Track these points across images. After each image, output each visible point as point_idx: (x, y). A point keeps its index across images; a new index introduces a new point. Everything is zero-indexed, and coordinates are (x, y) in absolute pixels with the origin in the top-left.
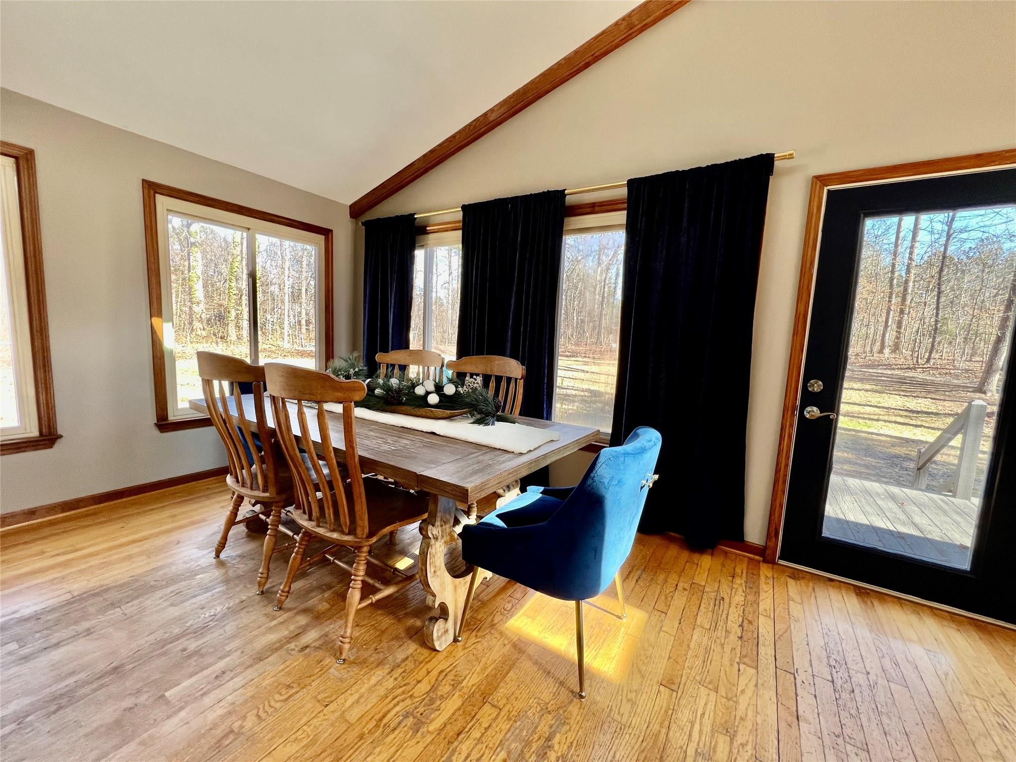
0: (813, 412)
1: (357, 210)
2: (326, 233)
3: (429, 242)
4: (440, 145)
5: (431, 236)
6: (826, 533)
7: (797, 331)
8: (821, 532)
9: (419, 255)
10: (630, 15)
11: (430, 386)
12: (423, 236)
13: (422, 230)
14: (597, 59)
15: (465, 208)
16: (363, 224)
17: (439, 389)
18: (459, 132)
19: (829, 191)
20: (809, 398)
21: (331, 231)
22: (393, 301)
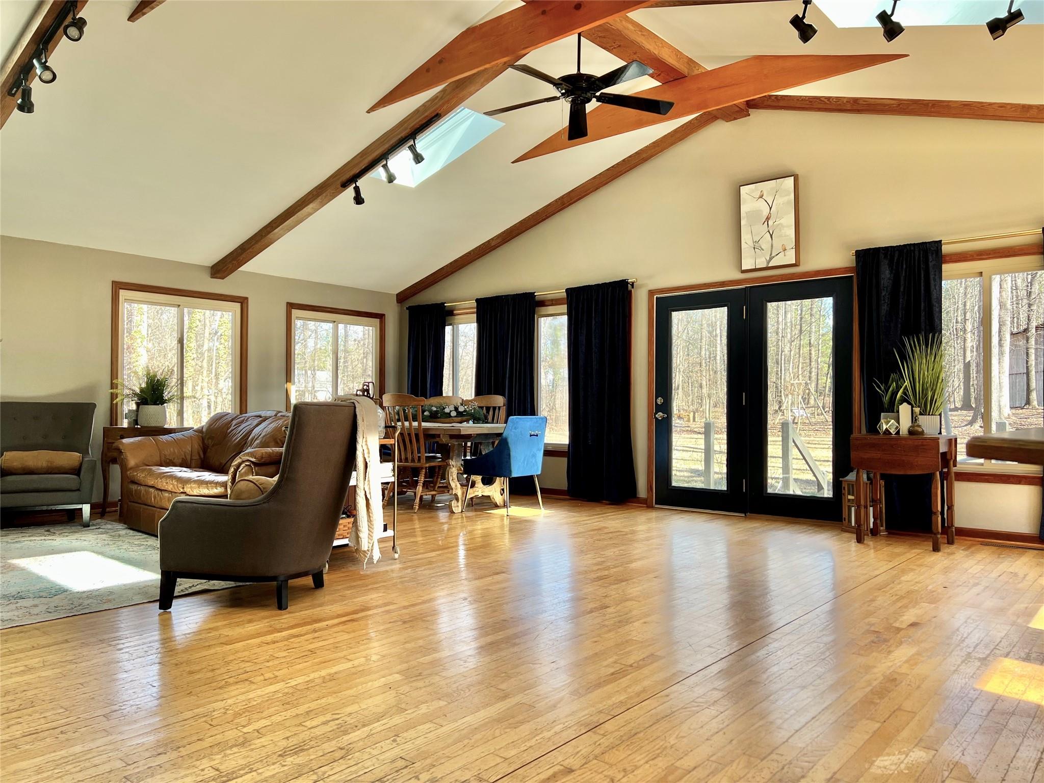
0: (660, 415)
1: (402, 297)
2: (381, 317)
3: (456, 321)
4: (460, 258)
5: (456, 317)
6: (674, 484)
7: (650, 371)
8: (671, 484)
9: (448, 329)
10: (562, 197)
11: (452, 408)
12: (450, 317)
13: (451, 313)
14: (547, 217)
15: (478, 300)
16: (407, 308)
17: (456, 409)
18: (473, 250)
19: (657, 298)
20: (659, 408)
21: (384, 315)
22: (430, 364)
